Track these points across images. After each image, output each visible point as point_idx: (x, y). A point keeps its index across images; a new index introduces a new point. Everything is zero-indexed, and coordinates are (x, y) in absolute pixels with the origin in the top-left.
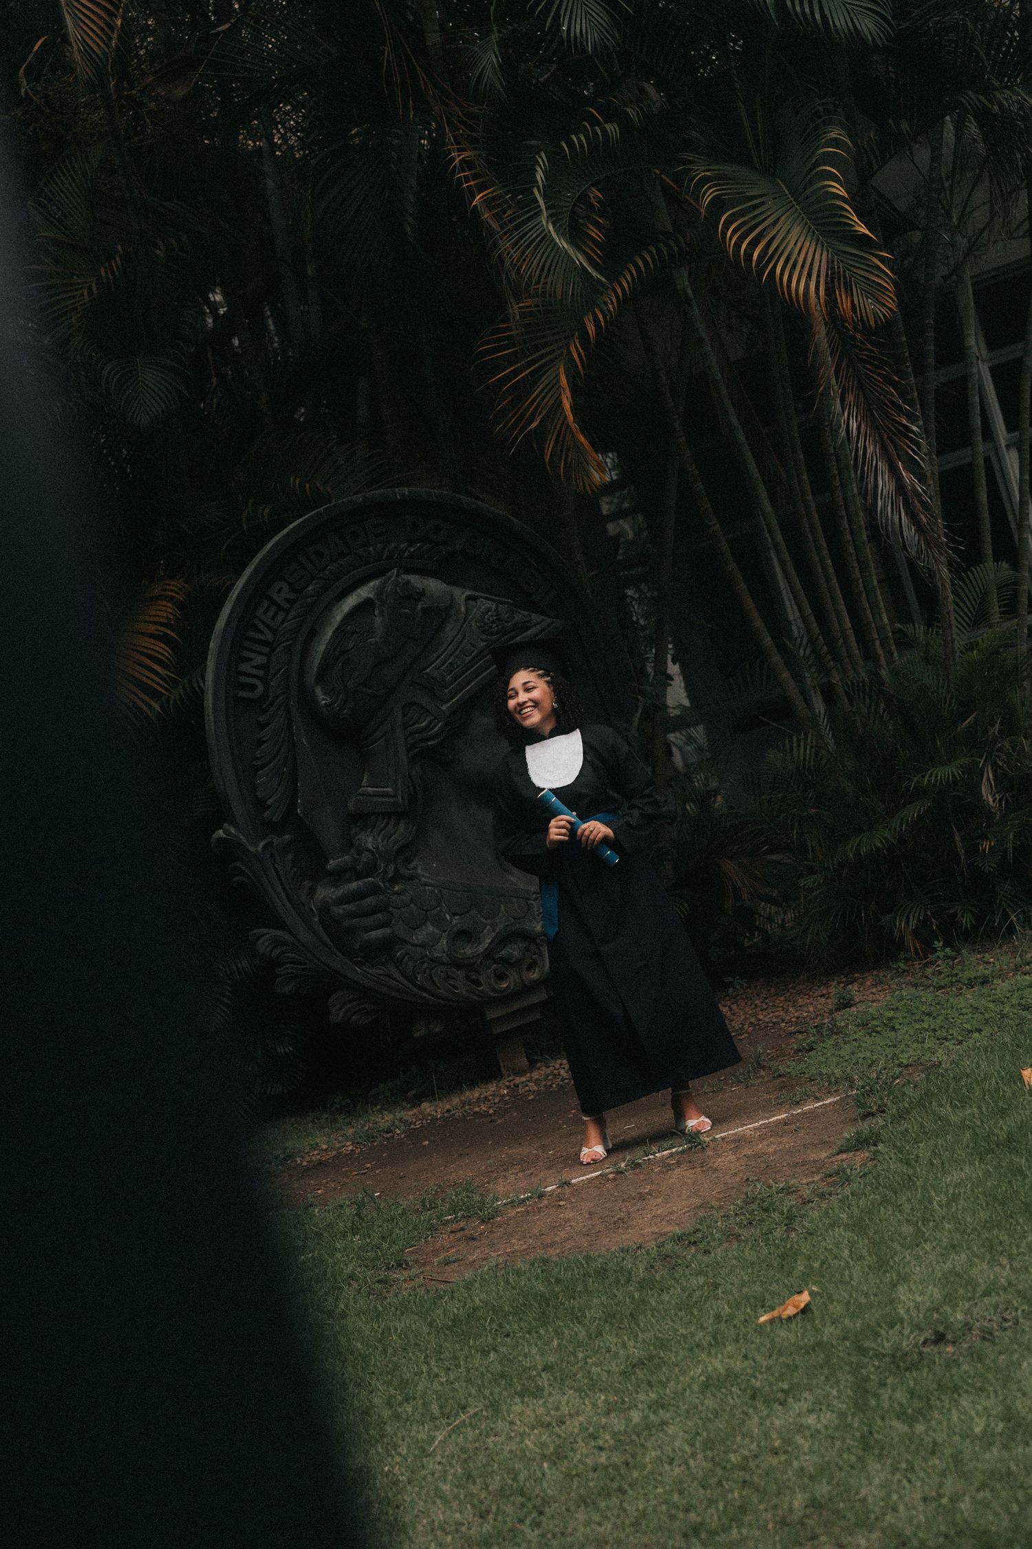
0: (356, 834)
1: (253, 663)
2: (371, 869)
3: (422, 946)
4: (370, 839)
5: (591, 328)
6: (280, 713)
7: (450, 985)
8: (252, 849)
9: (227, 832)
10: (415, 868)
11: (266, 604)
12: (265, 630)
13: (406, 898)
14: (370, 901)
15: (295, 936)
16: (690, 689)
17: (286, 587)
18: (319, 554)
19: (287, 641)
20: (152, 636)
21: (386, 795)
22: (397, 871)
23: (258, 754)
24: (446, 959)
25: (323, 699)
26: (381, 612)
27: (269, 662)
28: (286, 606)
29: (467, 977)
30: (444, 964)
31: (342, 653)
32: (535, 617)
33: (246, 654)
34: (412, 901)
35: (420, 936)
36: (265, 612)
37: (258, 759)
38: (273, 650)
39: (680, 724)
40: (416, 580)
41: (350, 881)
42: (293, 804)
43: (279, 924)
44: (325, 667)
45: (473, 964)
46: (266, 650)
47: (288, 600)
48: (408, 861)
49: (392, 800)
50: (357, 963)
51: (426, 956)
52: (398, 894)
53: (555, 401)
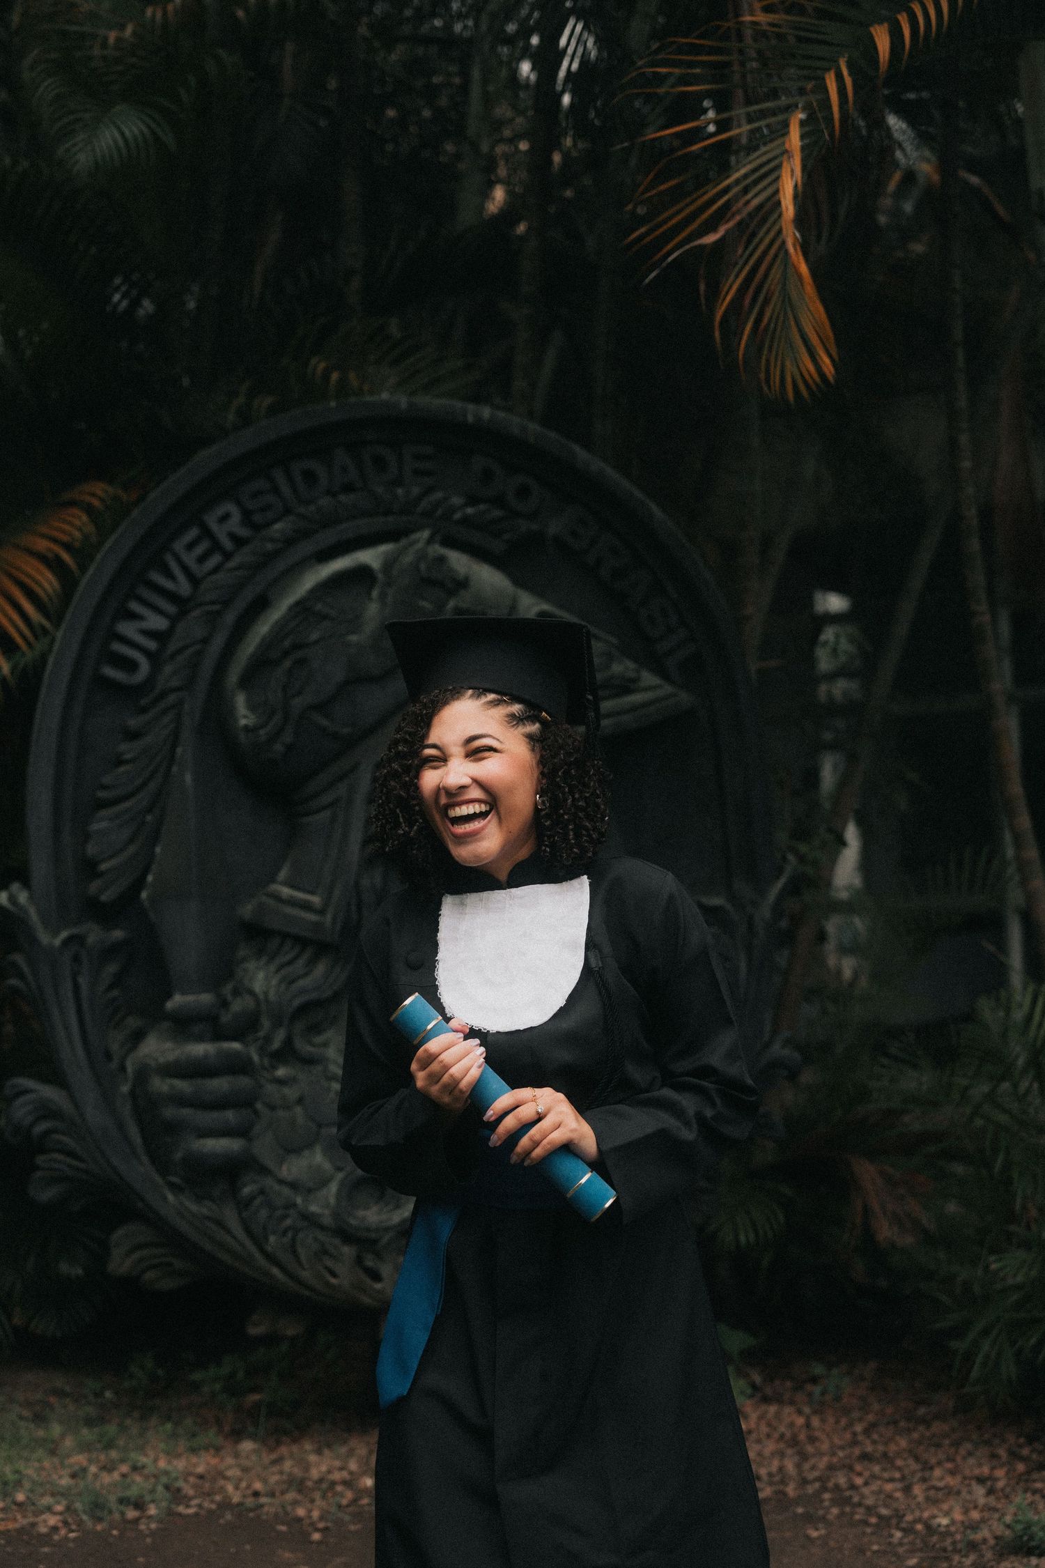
0: (244, 960)
1: (144, 625)
2: (245, 1028)
3: (294, 1186)
4: (261, 975)
5: (883, 42)
6: (166, 720)
7: (327, 1268)
8: (44, 938)
9: (12, 899)
10: (325, 1045)
11: (193, 533)
12: (181, 577)
13: (291, 1093)
14: (220, 1085)
15: (77, 1106)
16: (866, 864)
17: (236, 516)
18: (310, 476)
19: (213, 603)
20: (42, 558)
21: (306, 906)
22: (288, 1041)
23: (107, 780)
24: (327, 1221)
25: (244, 716)
26: (383, 596)
27: (171, 630)
28: (228, 544)
29: (359, 1261)
30: (322, 1228)
31: (297, 647)
32: (649, 678)
33: (135, 606)
34: (300, 1101)
35: (293, 1168)
36: (190, 546)
37: (104, 787)
38: (183, 613)
39: (847, 908)
40: (459, 561)
41: (200, 1039)
42: (139, 883)
43: (56, 1077)
44: (261, 664)
45: (375, 1242)
46: (171, 609)
47: (233, 537)
48: (315, 1029)
49: (312, 917)
50: (172, 1186)
51: (295, 1205)
52: (281, 1082)
53: (768, 199)
